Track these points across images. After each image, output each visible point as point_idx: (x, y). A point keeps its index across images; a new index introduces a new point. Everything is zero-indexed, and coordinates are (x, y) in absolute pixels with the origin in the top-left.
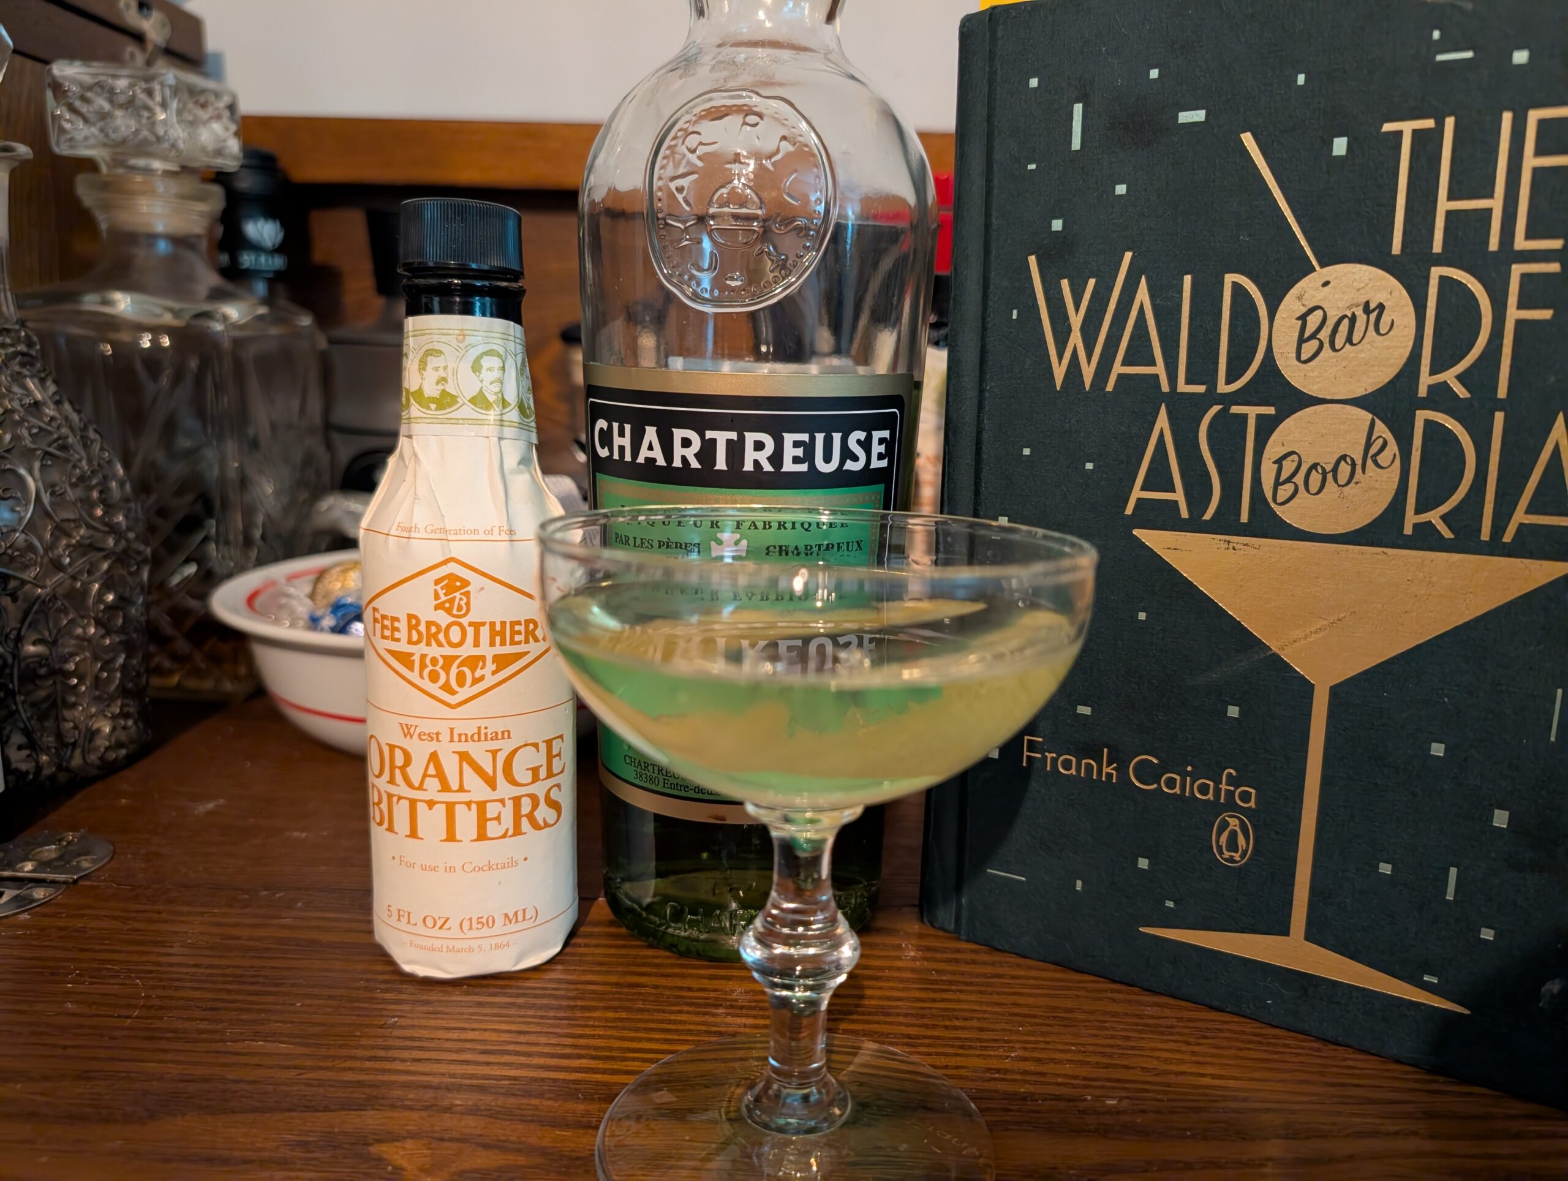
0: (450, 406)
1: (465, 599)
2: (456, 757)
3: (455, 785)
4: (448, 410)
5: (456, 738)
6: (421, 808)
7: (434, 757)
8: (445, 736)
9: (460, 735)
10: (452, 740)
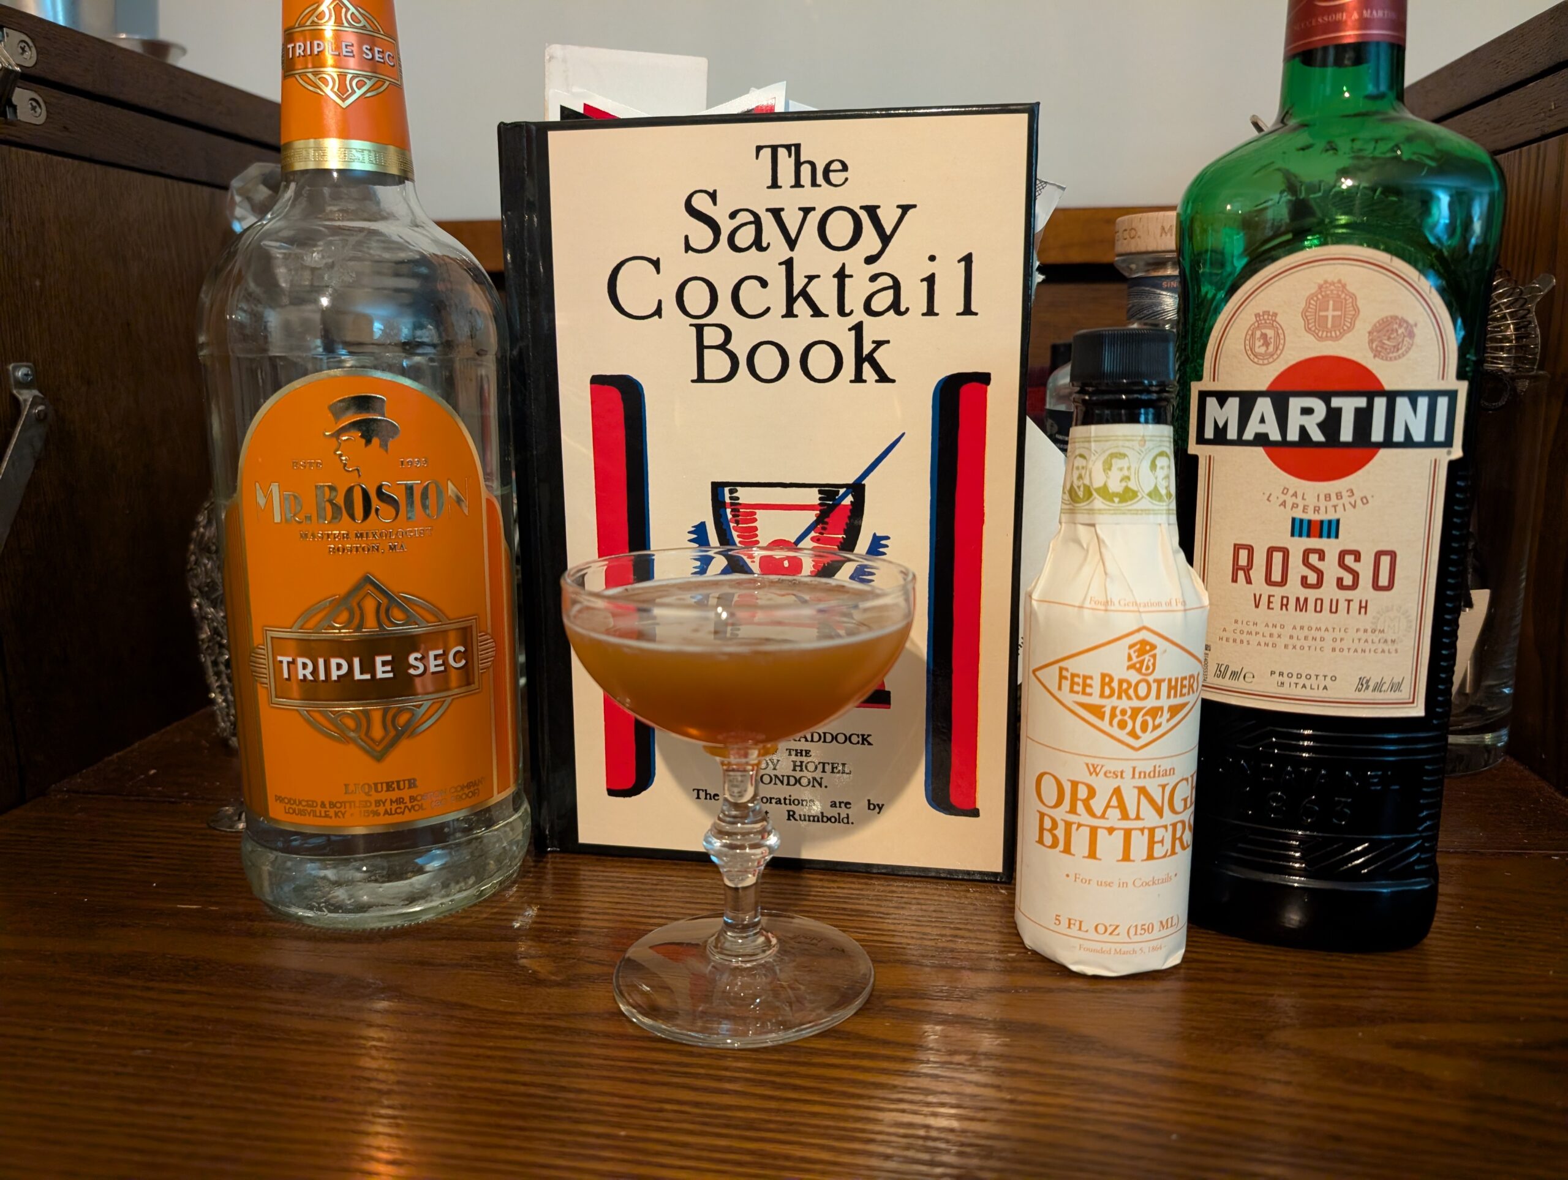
0: (1131, 499)
1: (1152, 661)
2: (1136, 791)
3: (1132, 815)
4: (1129, 503)
5: (1137, 775)
6: (1102, 834)
7: (1117, 792)
8: (1128, 774)
9: (1140, 773)
10: (1133, 777)
